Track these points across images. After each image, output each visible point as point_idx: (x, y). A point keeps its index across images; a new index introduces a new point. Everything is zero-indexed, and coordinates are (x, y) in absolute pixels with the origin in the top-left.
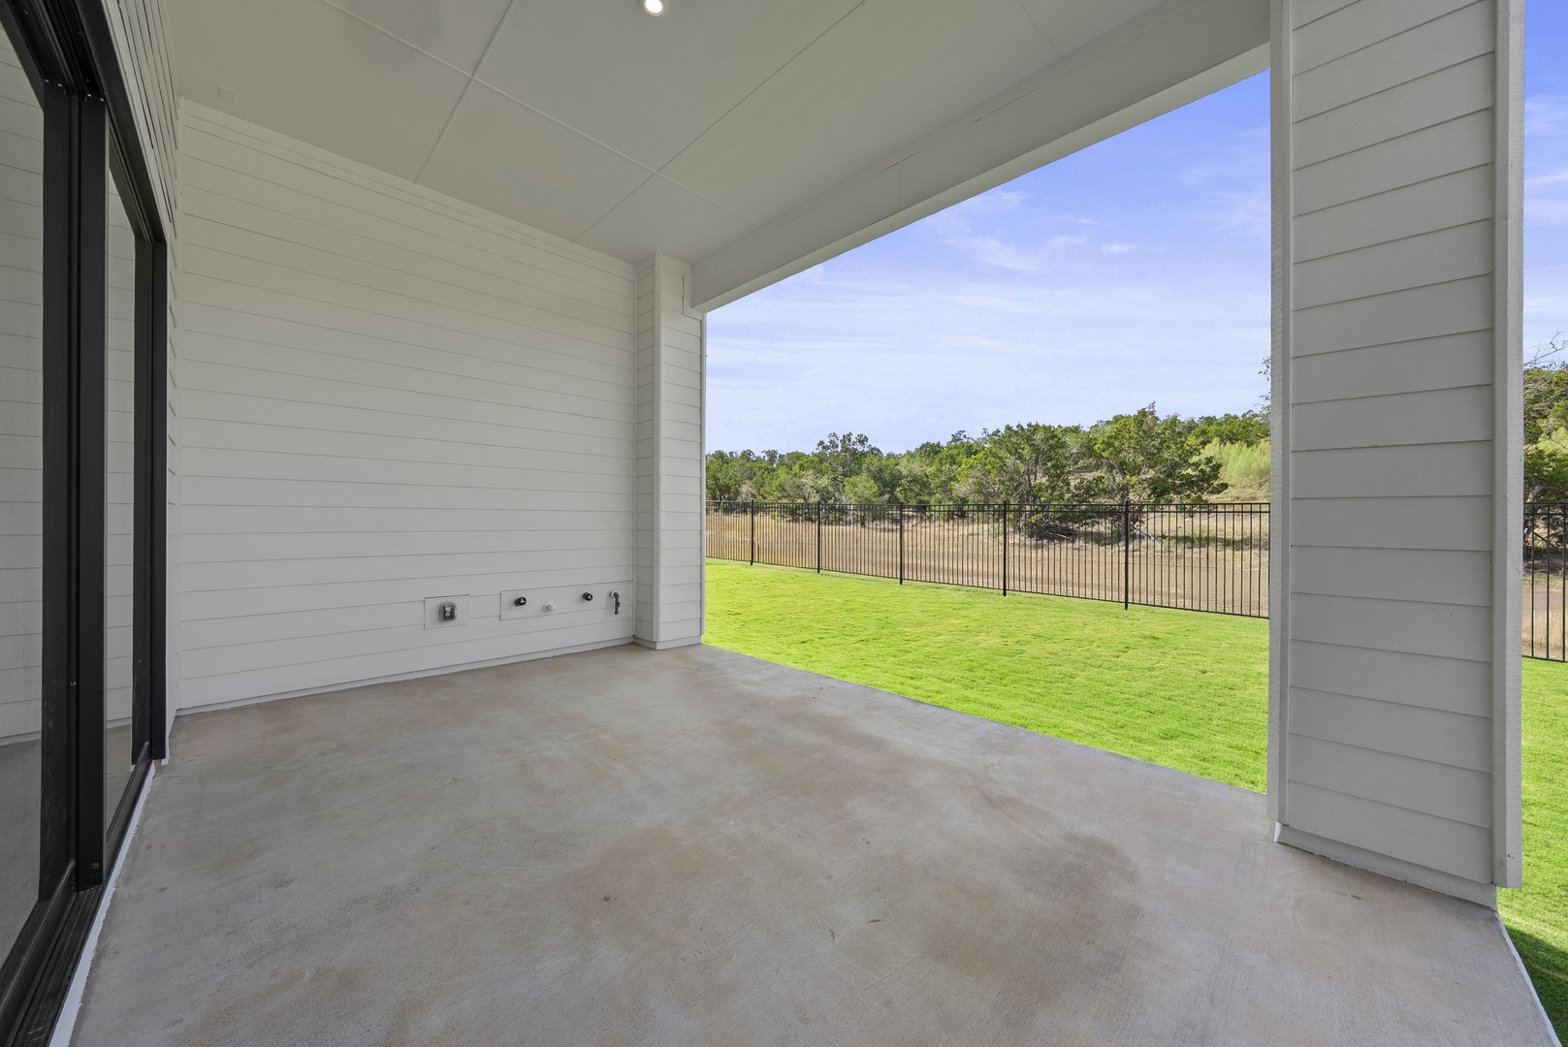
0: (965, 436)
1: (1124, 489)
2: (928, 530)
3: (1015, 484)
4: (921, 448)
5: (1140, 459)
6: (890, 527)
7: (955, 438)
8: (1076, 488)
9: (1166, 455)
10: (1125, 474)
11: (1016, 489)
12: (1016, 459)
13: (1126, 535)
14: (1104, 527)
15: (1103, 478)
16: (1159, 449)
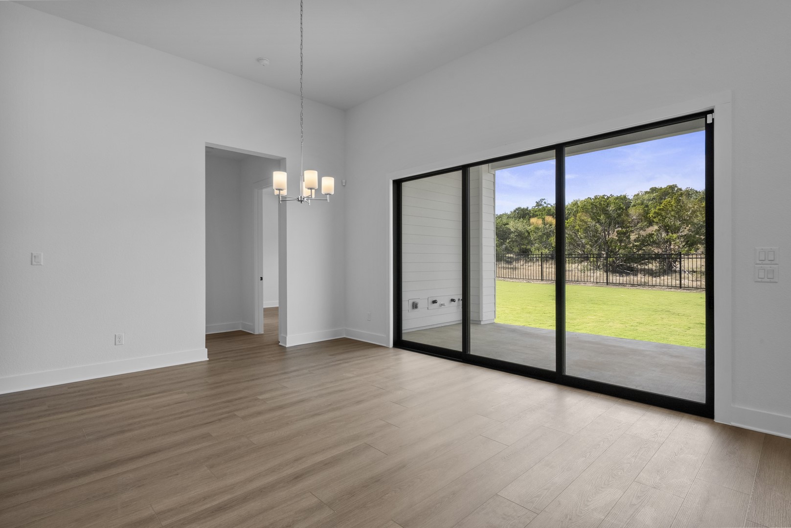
0: (545, 203)
1: (668, 241)
2: (532, 268)
3: (596, 239)
4: (515, 211)
5: (678, 223)
6: (505, 266)
7: (538, 204)
8: (635, 241)
9: (695, 221)
10: (668, 232)
11: (596, 242)
12: (596, 223)
13: (667, 270)
14: (653, 266)
15: (653, 234)
16: (690, 217)
